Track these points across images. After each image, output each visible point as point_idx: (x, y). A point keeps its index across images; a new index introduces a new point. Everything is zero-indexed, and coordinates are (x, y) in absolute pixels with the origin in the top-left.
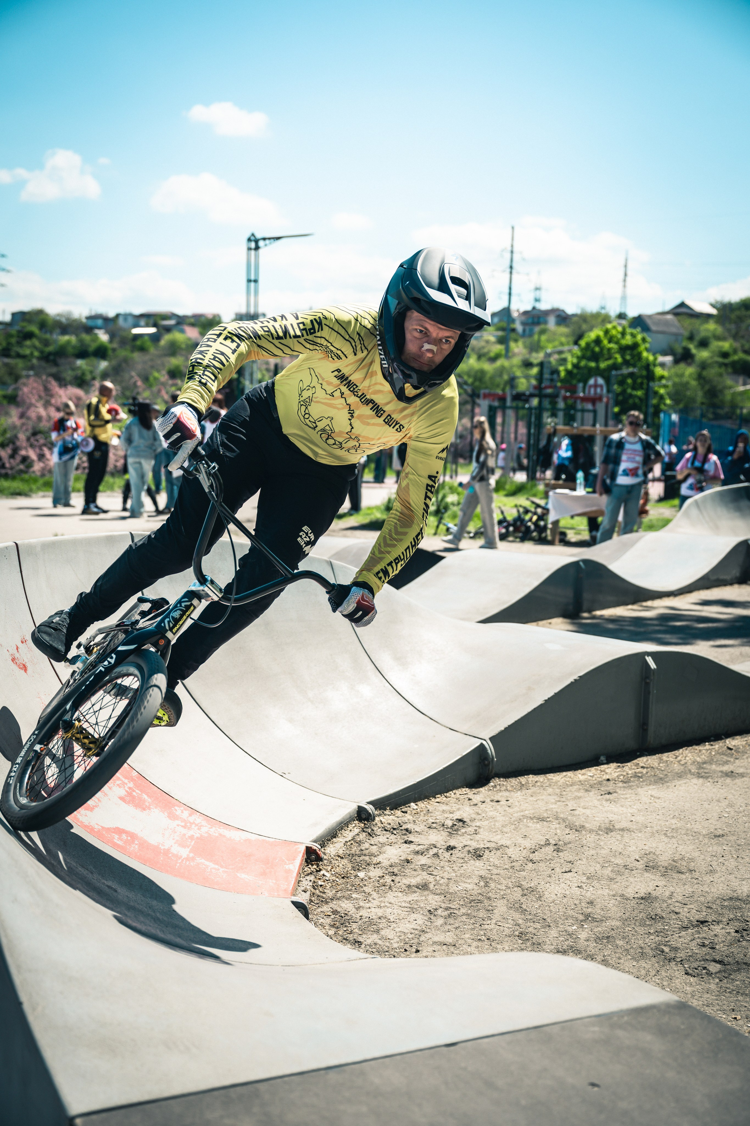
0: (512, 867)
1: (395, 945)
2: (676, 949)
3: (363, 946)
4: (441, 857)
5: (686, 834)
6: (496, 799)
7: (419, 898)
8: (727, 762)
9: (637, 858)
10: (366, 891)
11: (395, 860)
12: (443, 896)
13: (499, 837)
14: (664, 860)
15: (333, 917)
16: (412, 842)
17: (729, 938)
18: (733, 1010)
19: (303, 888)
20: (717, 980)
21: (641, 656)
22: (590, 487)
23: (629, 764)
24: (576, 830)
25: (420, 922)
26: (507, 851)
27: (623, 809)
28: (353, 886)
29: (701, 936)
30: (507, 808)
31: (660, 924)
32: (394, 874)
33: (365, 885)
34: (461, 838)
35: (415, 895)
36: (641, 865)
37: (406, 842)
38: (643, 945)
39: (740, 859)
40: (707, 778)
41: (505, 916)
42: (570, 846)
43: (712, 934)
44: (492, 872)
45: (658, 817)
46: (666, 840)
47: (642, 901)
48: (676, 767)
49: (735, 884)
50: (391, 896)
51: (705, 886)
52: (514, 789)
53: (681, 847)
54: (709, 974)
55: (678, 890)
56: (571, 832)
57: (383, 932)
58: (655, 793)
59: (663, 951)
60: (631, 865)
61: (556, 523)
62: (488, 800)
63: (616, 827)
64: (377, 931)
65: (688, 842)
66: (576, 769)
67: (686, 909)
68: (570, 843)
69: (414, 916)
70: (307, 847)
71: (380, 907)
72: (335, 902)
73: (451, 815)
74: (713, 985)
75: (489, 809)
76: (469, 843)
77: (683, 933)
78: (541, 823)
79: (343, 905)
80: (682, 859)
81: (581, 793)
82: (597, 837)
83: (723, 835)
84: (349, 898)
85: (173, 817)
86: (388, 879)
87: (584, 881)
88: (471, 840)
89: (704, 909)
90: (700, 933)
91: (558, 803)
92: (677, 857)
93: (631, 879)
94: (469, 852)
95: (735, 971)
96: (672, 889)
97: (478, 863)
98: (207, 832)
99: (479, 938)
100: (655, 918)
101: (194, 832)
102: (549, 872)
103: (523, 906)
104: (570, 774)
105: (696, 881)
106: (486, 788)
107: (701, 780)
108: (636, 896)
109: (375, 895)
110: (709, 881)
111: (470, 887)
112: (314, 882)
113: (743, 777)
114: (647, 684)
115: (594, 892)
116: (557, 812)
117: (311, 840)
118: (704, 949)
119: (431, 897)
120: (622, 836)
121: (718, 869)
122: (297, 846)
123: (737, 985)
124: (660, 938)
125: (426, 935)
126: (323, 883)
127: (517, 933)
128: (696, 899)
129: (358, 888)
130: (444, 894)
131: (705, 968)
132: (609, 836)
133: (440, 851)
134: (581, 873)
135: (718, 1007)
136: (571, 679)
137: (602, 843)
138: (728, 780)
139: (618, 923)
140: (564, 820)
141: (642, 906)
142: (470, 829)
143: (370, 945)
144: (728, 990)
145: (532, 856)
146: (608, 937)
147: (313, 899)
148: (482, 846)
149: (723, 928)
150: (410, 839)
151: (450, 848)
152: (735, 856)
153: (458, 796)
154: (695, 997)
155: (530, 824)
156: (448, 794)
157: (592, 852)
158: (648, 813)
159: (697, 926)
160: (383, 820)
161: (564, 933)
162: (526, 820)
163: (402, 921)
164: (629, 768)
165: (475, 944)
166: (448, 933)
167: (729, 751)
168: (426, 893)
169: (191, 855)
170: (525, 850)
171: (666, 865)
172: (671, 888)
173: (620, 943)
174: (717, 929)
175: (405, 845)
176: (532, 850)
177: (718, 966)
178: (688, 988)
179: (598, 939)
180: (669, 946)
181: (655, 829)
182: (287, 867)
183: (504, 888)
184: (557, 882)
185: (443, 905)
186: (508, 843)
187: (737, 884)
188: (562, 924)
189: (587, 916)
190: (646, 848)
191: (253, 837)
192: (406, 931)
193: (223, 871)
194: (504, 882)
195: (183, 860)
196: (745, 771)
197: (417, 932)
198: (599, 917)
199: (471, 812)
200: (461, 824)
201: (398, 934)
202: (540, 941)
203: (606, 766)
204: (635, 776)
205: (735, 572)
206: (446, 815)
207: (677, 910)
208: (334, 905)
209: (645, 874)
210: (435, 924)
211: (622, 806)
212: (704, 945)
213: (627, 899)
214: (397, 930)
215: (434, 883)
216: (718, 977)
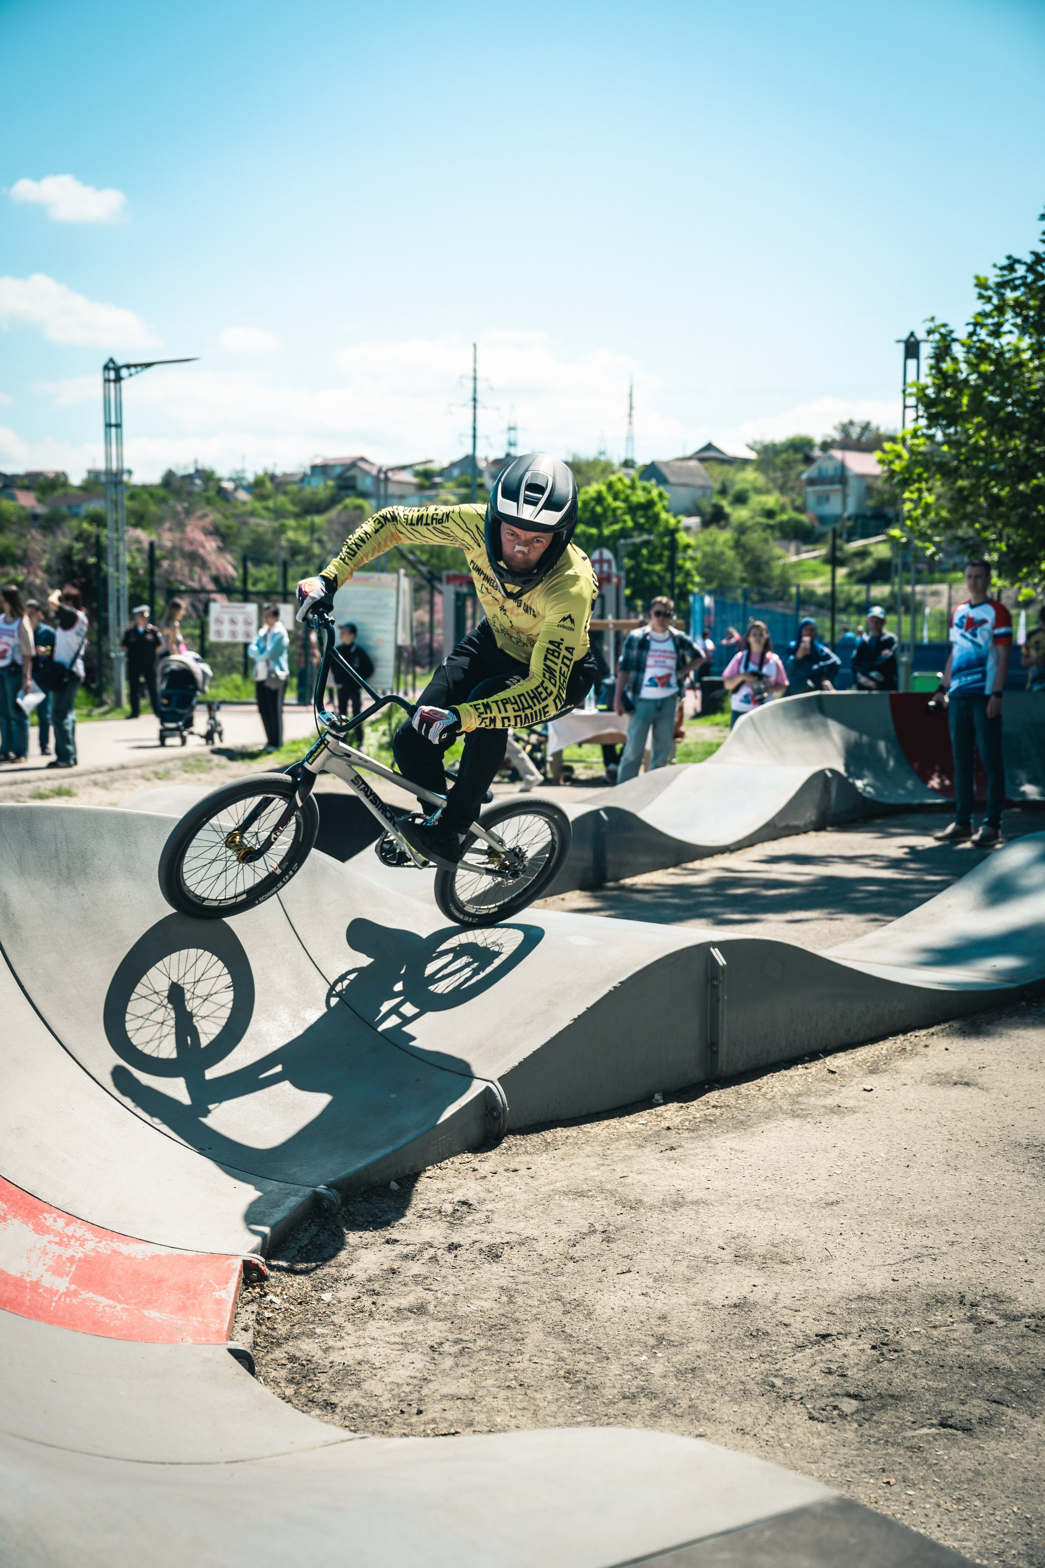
0: (545, 1270)
1: (386, 1405)
2: (791, 1381)
3: (338, 1410)
4: (442, 1262)
5: (787, 1204)
6: (512, 1167)
7: (415, 1328)
8: (830, 1092)
9: (722, 1244)
10: (336, 1321)
11: (374, 1270)
12: (449, 1322)
13: (522, 1225)
14: (760, 1245)
15: (289, 1366)
16: (397, 1241)
17: (864, 1358)
18: (884, 1471)
19: (242, 1325)
20: (855, 1425)
21: (703, 949)
22: (603, 703)
23: (694, 1103)
24: (631, 1208)
25: (419, 1365)
26: (536, 1245)
27: (693, 1171)
28: (315, 1315)
29: (824, 1358)
30: (530, 1180)
31: (765, 1344)
32: (375, 1293)
33: (334, 1313)
34: (467, 1230)
35: (409, 1323)
36: (728, 1255)
37: (388, 1242)
38: (744, 1378)
39: (865, 1237)
40: (805, 1116)
41: (542, 1347)
42: (624, 1232)
43: (840, 1353)
44: (517, 1280)
45: (743, 1180)
46: (759, 1214)
47: (736, 1310)
48: (762, 1104)
49: (863, 1275)
50: (373, 1328)
51: (822, 1281)
52: (537, 1151)
53: (781, 1224)
54: (843, 1416)
55: (785, 1289)
56: (623, 1211)
57: (366, 1386)
58: (735, 1144)
59: (773, 1386)
60: (714, 1256)
61: (558, 755)
62: (501, 1170)
63: (688, 1199)
64: (358, 1385)
65: (790, 1216)
66: (621, 1115)
67: (798, 1319)
68: (624, 1228)
69: (409, 1357)
70: (245, 1262)
71: (357, 1346)
72: (291, 1343)
73: (450, 1196)
74: (850, 1431)
75: (504, 1184)
76: (479, 1237)
77: (799, 1355)
78: (579, 1200)
79: (304, 1346)
80: (785, 1242)
81: (633, 1151)
82: (662, 1216)
83: (838, 1202)
84: (312, 1335)
85: (41, 1229)
86: (367, 1301)
87: (650, 1285)
88: (483, 1232)
89: (824, 1316)
90: (822, 1353)
91: (602, 1168)
92: (778, 1239)
93: (717, 1278)
94: (481, 1250)
95: (878, 1409)
96: (775, 1289)
97: (496, 1268)
98: (93, 1250)
99: (507, 1383)
100: (756, 1335)
101: (75, 1251)
102: (599, 1274)
103: (566, 1329)
104: (613, 1122)
105: (807, 1274)
106: (497, 1151)
107: (798, 1121)
108: (726, 1302)
109: (349, 1327)
110: (826, 1273)
111: (487, 1305)
112: (258, 1314)
113: (855, 1112)
114: (715, 987)
115: (666, 1301)
116: (601, 1182)
117: (250, 1248)
118: (831, 1378)
119: (431, 1324)
120: (697, 1213)
121: (837, 1254)
122: (229, 1262)
123: (884, 1431)
124: (767, 1366)
125: (430, 1385)
126: (271, 1315)
127: (562, 1373)
128: (810, 1302)
129: (323, 1318)
130: (451, 1319)
131: (835, 1408)
132: (679, 1213)
133: (439, 1252)
134: (644, 1272)
135: (862, 1468)
136: (609, 987)
137: (670, 1226)
138: (835, 1119)
139: (706, 1347)
140: (612, 1193)
141: (736, 1318)
142: (478, 1215)
143: (349, 1408)
144: (872, 1440)
145: (572, 1251)
146: (693, 1370)
147: (259, 1340)
148: (499, 1240)
149: (853, 1344)
150: (393, 1237)
151: (453, 1247)
152: (859, 1233)
153: (457, 1165)
154: (828, 1454)
155: (565, 1203)
156: (443, 1164)
157: (657, 1239)
158: (730, 1175)
159: (817, 1342)
160: (352, 1210)
161: (630, 1368)
162: (557, 1197)
163: (393, 1365)
164: (697, 1108)
165: (503, 1394)
166: (462, 1381)
167: (831, 1076)
168: (424, 1318)
169: (73, 1287)
170: (561, 1244)
171: (764, 1252)
172: (774, 1287)
173: (711, 1377)
174: (845, 1345)
175: (386, 1246)
176: (571, 1243)
177: (855, 1403)
178: (816, 1441)
179: (679, 1374)
180: (782, 1376)
181: (742, 1198)
182: (217, 1295)
183: (537, 1303)
184: (612, 1289)
185: (451, 1337)
186: (536, 1233)
187: (865, 1275)
188: (625, 1354)
189: (660, 1339)
190: (732, 1228)
191: (164, 1252)
192: (400, 1381)
193: (123, 1310)
194: (536, 1294)
195: (60, 1297)
196: (856, 1104)
197: (415, 1382)
198: (677, 1338)
199: (479, 1188)
200: (465, 1208)
201: (389, 1387)
202: (597, 1383)
203: (663, 1108)
204: (706, 1120)
205: (811, 815)
206: (443, 1196)
207: (787, 1321)
208: (289, 1347)
209: (735, 1267)
210: (442, 1367)
211: (692, 1167)
212: (830, 1372)
213: (714, 1308)
214: (387, 1380)
215: (434, 1303)
216: (856, 1421)
